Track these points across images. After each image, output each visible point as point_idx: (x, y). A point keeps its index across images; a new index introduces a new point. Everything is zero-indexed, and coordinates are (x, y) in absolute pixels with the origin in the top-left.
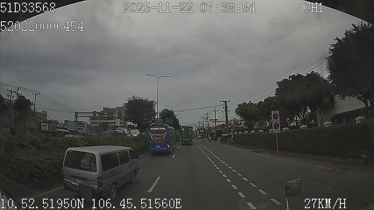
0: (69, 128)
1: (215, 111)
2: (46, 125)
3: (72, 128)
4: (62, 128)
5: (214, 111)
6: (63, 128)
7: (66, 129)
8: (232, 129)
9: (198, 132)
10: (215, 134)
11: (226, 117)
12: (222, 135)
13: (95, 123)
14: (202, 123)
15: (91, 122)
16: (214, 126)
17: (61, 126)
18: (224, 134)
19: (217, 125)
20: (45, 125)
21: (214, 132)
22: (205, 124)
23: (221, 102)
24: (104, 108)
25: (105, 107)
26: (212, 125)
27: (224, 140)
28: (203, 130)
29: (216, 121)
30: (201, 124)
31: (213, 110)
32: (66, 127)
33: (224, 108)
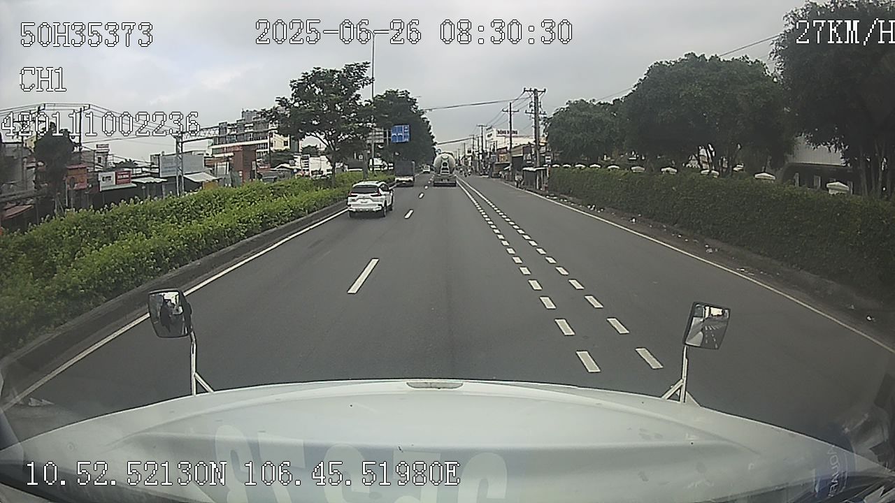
0: (166, 172)
1: (511, 111)
2: (110, 177)
3: (169, 171)
4: (146, 174)
5: (507, 111)
6: (149, 174)
7: (157, 175)
8: (549, 157)
9: (470, 158)
10: (509, 165)
11: (535, 128)
12: (524, 169)
13: (222, 150)
14: (480, 139)
15: (213, 149)
16: (506, 148)
17: (144, 169)
18: (530, 167)
19: (513, 146)
20: (107, 177)
21: (507, 161)
22: (486, 141)
23: (525, 91)
24: (243, 112)
25: (245, 111)
26: (502, 142)
27: (529, 182)
28: (481, 156)
29: (513, 135)
30: (476, 142)
31: (505, 110)
32: (157, 170)
33: (531, 106)
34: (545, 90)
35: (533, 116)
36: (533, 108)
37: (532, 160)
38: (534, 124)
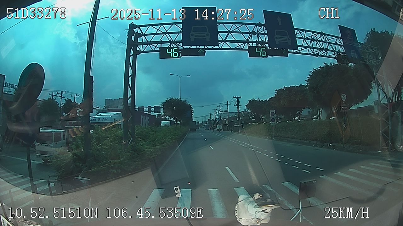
1: (228, 104)
8: (243, 121)
10: (227, 125)
12: (235, 126)
16: (226, 118)
19: (229, 117)
23: (234, 97)
31: (225, 104)
34: (241, 97)
35: (237, 107)
36: (237, 104)
37: (237, 122)
38: (237, 110)
